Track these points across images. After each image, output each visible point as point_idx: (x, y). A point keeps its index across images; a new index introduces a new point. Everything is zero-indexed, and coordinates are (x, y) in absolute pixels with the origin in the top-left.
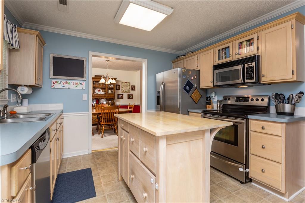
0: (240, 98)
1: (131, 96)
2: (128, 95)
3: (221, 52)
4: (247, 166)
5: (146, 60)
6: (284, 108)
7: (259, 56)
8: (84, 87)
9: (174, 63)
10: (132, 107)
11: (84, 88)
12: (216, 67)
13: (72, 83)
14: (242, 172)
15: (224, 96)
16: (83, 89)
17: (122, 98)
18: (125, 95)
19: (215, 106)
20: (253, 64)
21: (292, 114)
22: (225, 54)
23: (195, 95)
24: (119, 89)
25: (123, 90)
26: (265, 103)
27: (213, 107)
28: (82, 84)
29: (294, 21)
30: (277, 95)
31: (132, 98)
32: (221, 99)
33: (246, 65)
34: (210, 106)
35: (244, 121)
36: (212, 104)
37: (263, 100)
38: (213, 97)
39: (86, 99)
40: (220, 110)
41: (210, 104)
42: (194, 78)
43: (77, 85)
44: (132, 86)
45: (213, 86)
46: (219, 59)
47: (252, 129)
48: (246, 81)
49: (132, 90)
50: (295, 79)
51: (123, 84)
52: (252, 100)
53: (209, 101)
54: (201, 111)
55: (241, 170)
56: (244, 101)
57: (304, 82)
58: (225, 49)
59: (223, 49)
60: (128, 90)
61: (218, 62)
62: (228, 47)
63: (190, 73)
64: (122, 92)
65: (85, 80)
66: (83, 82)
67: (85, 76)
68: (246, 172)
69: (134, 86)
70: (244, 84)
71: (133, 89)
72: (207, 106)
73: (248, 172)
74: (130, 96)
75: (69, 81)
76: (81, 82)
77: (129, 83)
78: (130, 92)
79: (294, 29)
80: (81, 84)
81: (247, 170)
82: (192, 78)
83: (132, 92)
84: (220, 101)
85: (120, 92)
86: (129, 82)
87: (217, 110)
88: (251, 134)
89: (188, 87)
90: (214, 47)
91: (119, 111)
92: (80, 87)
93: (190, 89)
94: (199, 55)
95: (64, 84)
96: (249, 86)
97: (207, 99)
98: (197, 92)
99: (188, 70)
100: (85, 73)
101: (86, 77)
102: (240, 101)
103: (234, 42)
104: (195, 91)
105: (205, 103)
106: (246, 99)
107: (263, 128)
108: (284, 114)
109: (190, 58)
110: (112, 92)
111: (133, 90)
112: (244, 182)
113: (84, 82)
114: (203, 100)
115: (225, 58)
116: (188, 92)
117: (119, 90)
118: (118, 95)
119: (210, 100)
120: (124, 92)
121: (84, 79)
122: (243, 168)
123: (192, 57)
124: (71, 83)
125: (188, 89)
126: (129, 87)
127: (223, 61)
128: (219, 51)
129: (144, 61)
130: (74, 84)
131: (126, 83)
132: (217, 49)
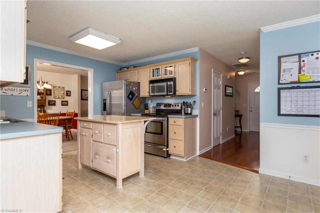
0: (166, 104)
1: (66, 103)
2: (62, 101)
3: (154, 71)
4: (167, 147)
5: (93, 70)
6: (188, 110)
7: (175, 78)
8: (29, 93)
9: (118, 74)
10: (72, 115)
11: (29, 95)
12: (152, 82)
13: (16, 90)
14: (165, 151)
15: (157, 103)
16: (27, 95)
17: (54, 104)
18: (58, 102)
19: (151, 110)
20: (172, 83)
21: (191, 114)
22: (157, 73)
23: (136, 102)
24: (50, 94)
25: (56, 96)
26: (179, 108)
27: (149, 111)
28: (27, 90)
29: (190, 61)
30: (184, 102)
31: (67, 105)
32: (155, 105)
33: (169, 83)
34: (148, 111)
35: (166, 119)
36: (149, 109)
37: (178, 106)
38: (150, 104)
39: (31, 106)
40: (154, 113)
41: (147, 109)
42: (135, 88)
43: (20, 92)
44: (67, 91)
45: (149, 96)
46: (153, 76)
47: (170, 124)
48: (169, 94)
49: (67, 95)
50: (190, 94)
51: (55, 89)
52: (173, 106)
53: (146, 107)
54: (141, 114)
55: (164, 149)
56: (169, 107)
57: (196, 95)
58: (157, 69)
59: (156, 69)
60: (62, 96)
61: (152, 78)
62: (159, 69)
63: (132, 84)
64: (54, 98)
65: (30, 87)
66: (27, 89)
67: (30, 82)
68: (167, 150)
69: (70, 91)
70: (167, 95)
71: (69, 94)
72: (146, 110)
73: (168, 150)
74: (64, 102)
75: (12, 88)
76: (25, 89)
77: (64, 88)
78: (64, 98)
79: (190, 66)
80: (25, 90)
81: (168, 149)
82: (134, 89)
83: (67, 98)
84: (154, 107)
85: (51, 98)
86: (63, 86)
87: (153, 114)
88: (170, 126)
89: (131, 95)
90: (150, 67)
91: (60, 118)
92: (24, 94)
93: (132, 98)
94: (139, 70)
95: (6, 90)
96: (171, 97)
97: (145, 106)
98: (138, 99)
99: (131, 82)
100: (30, 80)
101: (31, 84)
102: (166, 107)
103: (162, 66)
104: (136, 99)
105: (144, 109)
106: (169, 105)
107: (175, 122)
108: (188, 114)
109: (132, 72)
110: (42, 97)
111: (69, 96)
112: (166, 156)
113: (29, 89)
114: (142, 107)
115: (157, 76)
116: (131, 99)
117: (51, 96)
118: (49, 101)
119: (148, 106)
120: (57, 98)
121: (29, 85)
122: (165, 148)
123: (134, 71)
124: (14, 89)
125: (131, 98)
126: (63, 92)
127: (156, 78)
128: (153, 70)
129: (90, 71)
130: (18, 90)
131: (59, 87)
132: (152, 69)
